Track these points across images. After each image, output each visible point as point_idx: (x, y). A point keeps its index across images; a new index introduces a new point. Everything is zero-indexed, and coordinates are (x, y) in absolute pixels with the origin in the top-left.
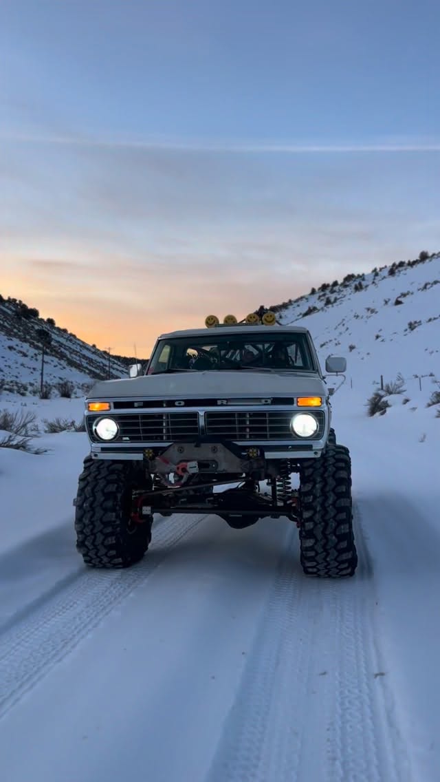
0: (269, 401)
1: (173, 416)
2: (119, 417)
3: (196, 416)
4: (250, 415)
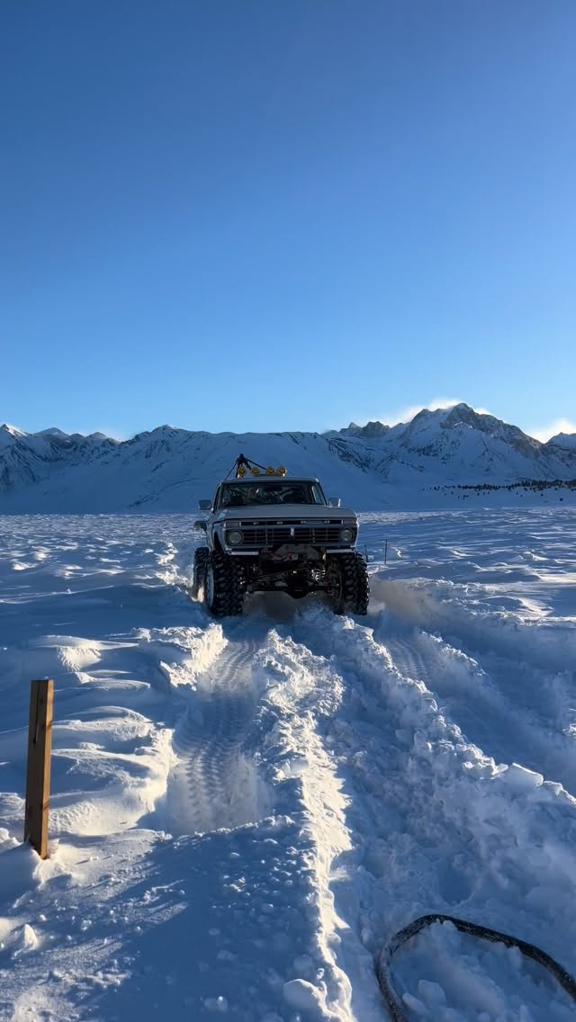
0: (329, 522)
1: (275, 530)
2: (243, 531)
3: (289, 530)
4: (315, 529)
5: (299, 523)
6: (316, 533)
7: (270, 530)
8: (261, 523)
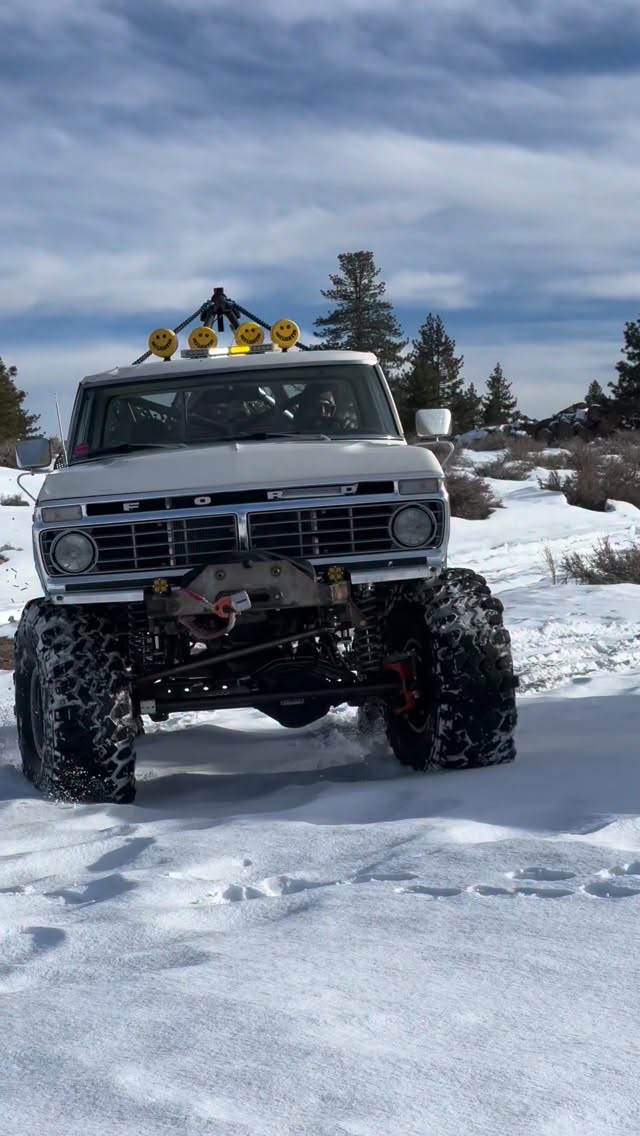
0: (354, 489)
1: (192, 522)
2: (96, 531)
3: (230, 520)
4: (319, 514)
5: (259, 495)
6: (321, 526)
7: (177, 524)
8: (147, 505)
